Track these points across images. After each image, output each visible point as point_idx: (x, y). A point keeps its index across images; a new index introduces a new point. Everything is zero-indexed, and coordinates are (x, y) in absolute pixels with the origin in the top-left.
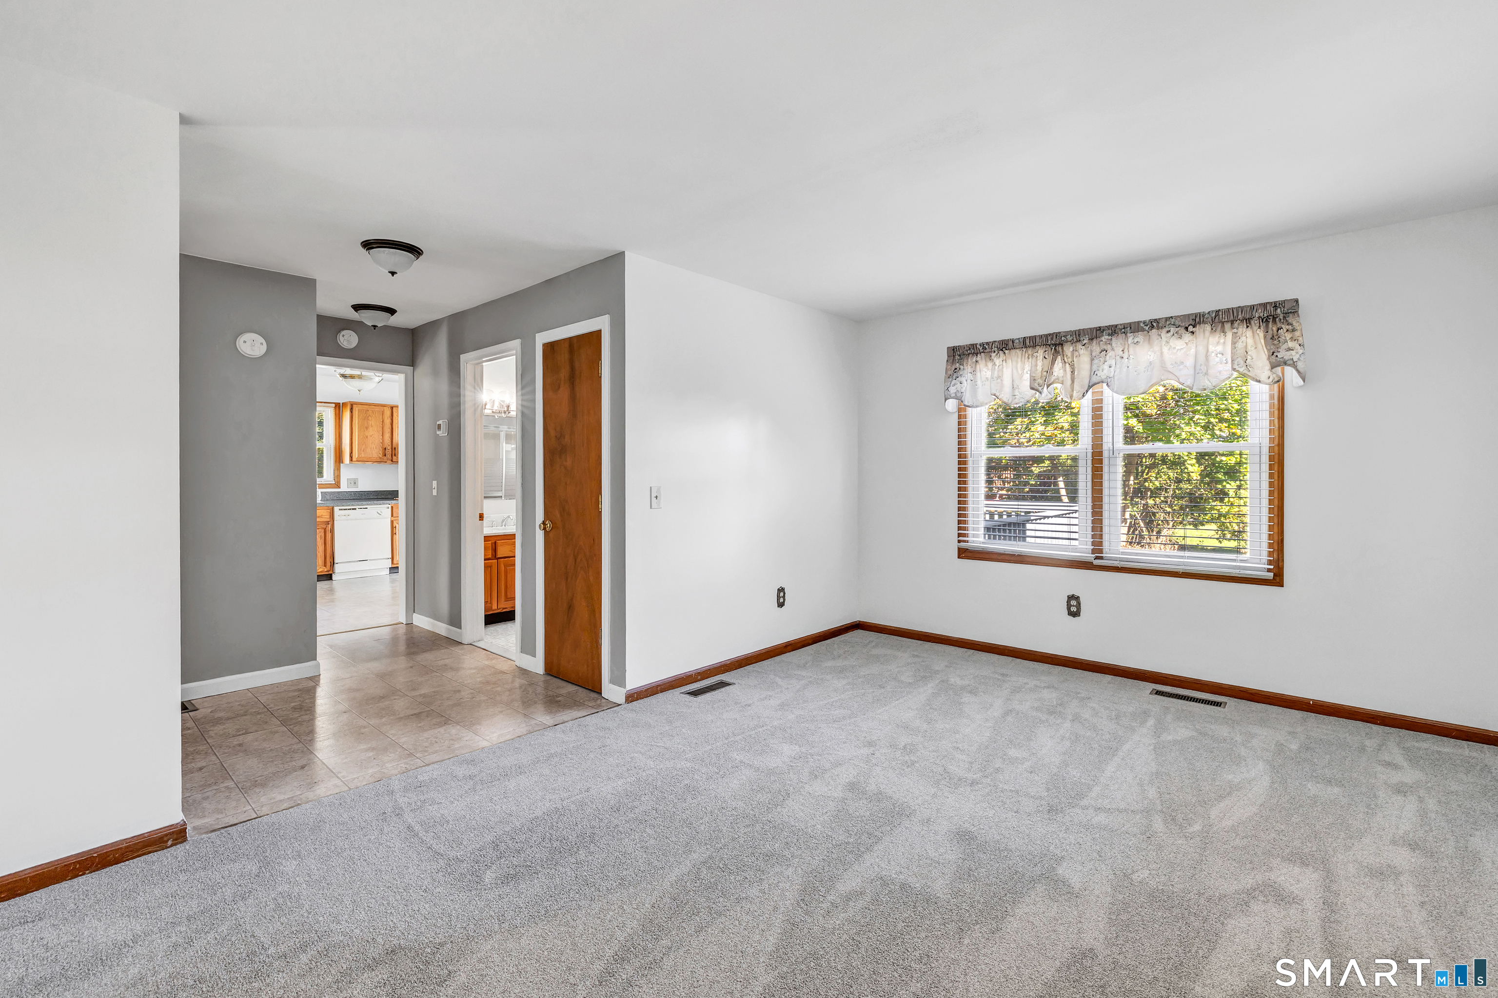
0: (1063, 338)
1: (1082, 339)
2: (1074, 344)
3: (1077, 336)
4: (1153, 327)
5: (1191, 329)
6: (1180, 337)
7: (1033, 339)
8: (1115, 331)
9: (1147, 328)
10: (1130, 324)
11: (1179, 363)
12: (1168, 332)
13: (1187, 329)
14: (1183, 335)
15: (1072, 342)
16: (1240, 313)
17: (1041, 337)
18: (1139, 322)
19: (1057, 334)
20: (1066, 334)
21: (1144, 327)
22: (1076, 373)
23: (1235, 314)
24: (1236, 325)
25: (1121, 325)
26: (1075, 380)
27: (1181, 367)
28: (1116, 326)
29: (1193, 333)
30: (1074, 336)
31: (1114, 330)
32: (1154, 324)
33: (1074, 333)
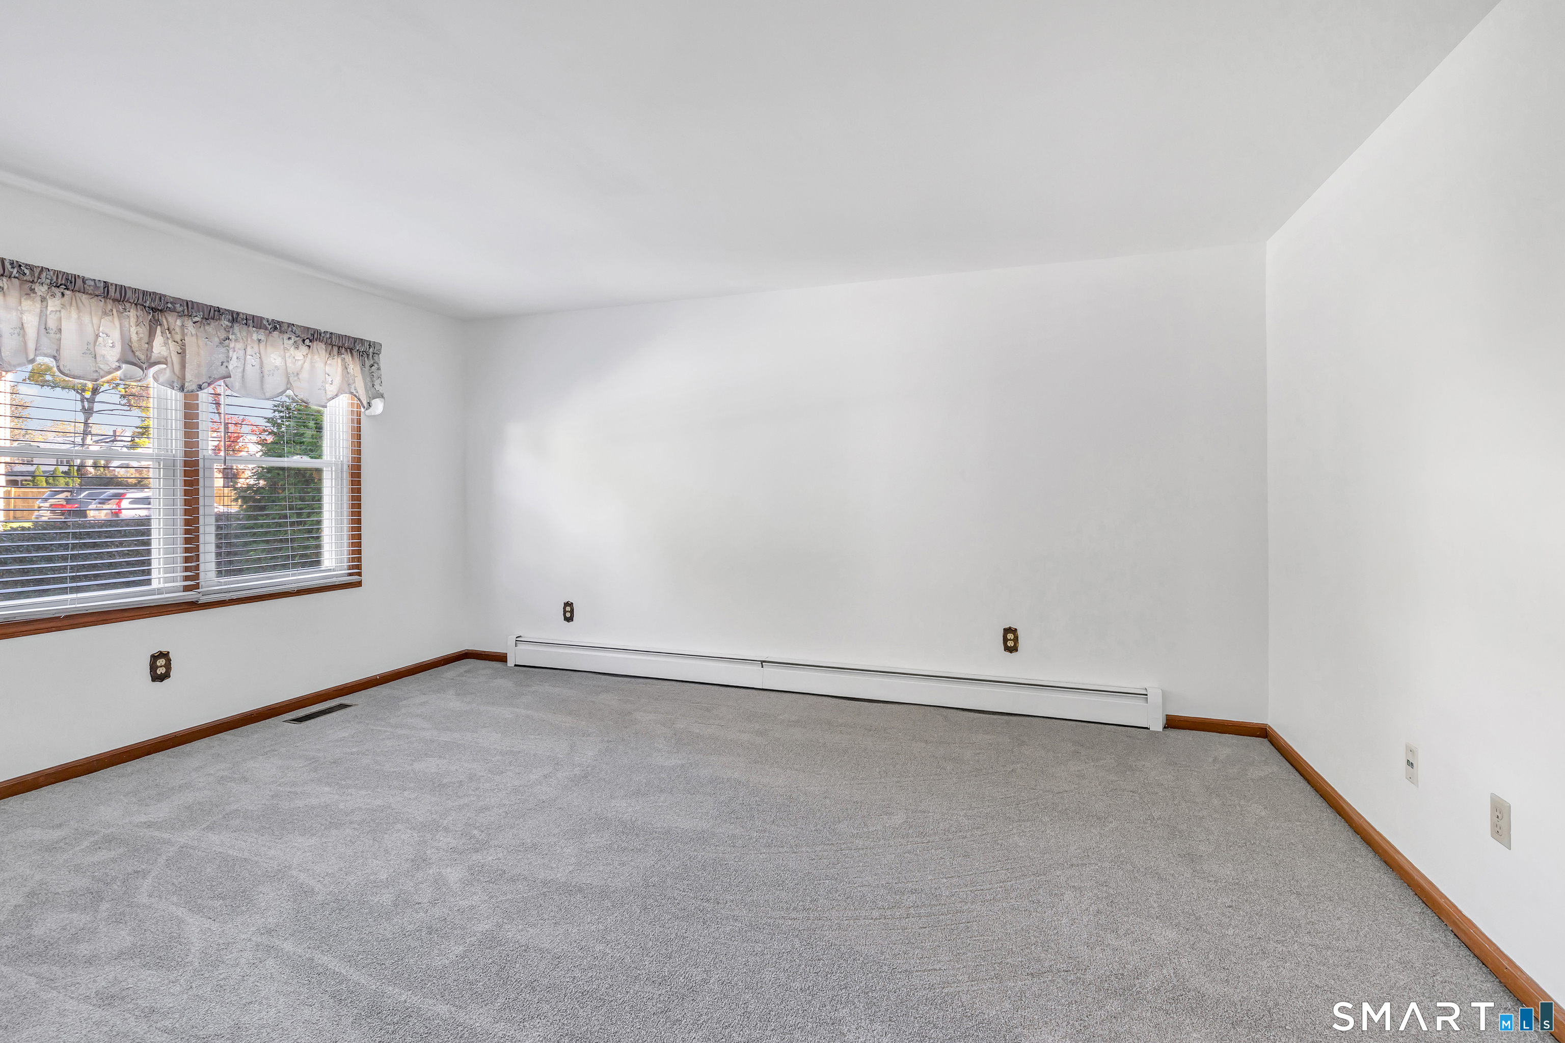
0: (169, 305)
1: (194, 314)
2: (183, 318)
3: (188, 309)
4: (275, 328)
5: (307, 342)
6: (297, 348)
7: (122, 289)
8: (237, 318)
9: (270, 327)
10: (253, 316)
11: (295, 374)
12: (289, 338)
13: (304, 341)
14: (301, 346)
15: (181, 315)
16: (347, 342)
17: (135, 291)
18: (262, 318)
19: (161, 297)
20: (175, 301)
21: (268, 326)
22: (187, 357)
23: (344, 342)
24: (343, 350)
25: (243, 314)
26: (187, 364)
27: (296, 378)
28: (238, 314)
29: (309, 346)
30: (186, 308)
31: (235, 318)
32: (276, 326)
33: (185, 304)
